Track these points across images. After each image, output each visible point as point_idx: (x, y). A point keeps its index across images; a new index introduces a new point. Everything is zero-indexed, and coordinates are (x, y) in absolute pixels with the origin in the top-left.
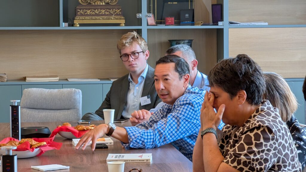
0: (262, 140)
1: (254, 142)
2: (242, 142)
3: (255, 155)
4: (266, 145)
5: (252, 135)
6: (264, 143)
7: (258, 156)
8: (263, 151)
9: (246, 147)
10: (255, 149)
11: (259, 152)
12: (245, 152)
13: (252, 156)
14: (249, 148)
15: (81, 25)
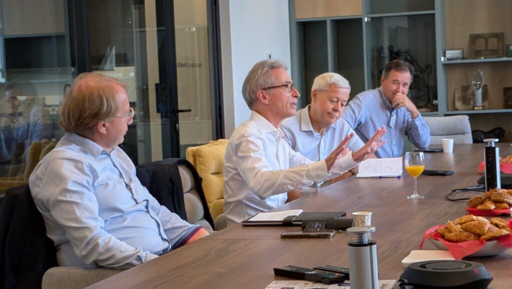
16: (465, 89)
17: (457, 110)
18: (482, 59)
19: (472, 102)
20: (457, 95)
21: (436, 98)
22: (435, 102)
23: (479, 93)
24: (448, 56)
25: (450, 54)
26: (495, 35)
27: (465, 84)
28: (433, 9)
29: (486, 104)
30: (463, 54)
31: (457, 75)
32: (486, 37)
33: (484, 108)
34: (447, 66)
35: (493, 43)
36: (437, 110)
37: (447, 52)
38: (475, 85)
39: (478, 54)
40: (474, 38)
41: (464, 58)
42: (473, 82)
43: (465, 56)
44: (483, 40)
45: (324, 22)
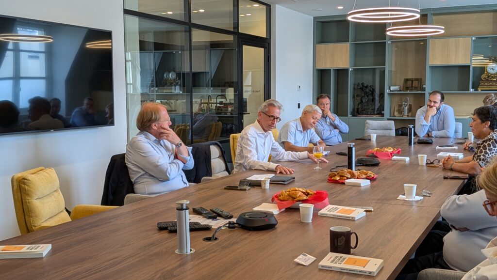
0: (492, 147)
1: (488, 148)
2: (481, 148)
3: (489, 155)
4: (494, 150)
5: (486, 144)
6: (493, 149)
7: (490, 156)
8: (493, 153)
9: (484, 151)
10: (488, 152)
11: (491, 153)
12: (483, 153)
13: (487, 155)
14: (485, 151)
15: (482, 90)
16: (400, 106)
17: (395, 116)
18: (408, 92)
19: (403, 113)
20: (396, 109)
21: (384, 110)
22: (383, 112)
23: (406, 109)
24: (391, 89)
25: (392, 88)
26: (417, 80)
27: (400, 104)
28: (385, 65)
29: (410, 114)
30: (400, 88)
31: (396, 99)
32: (412, 80)
33: (408, 116)
34: (391, 95)
35: (415, 84)
36: (383, 116)
37: (391, 87)
38: (404, 104)
39: (407, 89)
40: (406, 80)
41: (400, 91)
42: (403, 103)
43: (401, 89)
44: (411, 82)
45: (330, 70)
